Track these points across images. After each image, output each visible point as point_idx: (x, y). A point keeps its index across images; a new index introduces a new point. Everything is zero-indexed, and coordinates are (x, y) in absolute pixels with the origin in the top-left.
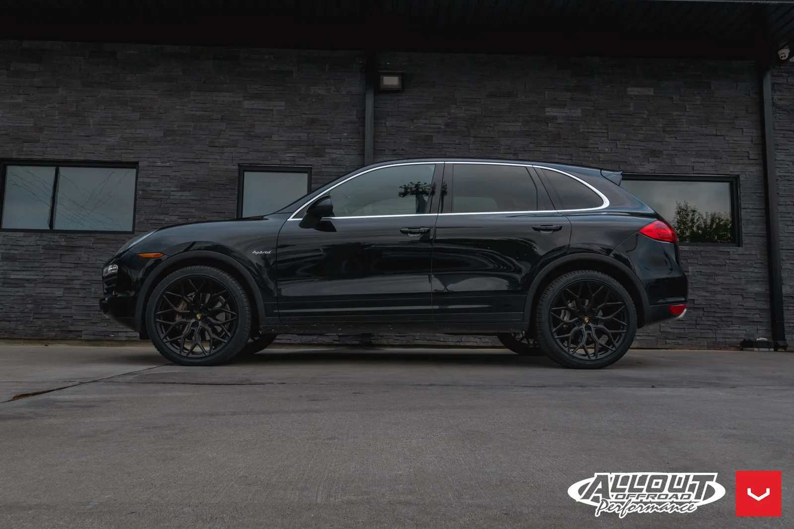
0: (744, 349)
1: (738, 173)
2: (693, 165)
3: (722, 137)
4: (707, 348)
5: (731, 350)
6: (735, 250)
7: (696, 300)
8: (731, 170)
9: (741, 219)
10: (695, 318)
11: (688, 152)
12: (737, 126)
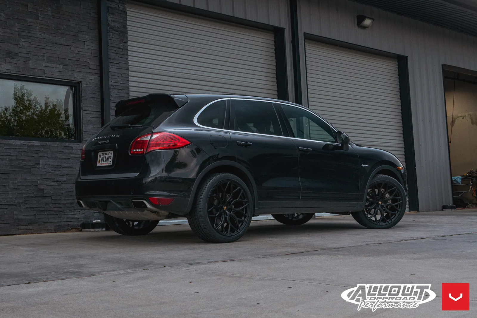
0: (83, 230)
1: (80, 80)
2: (44, 69)
3: (69, 47)
4: (53, 231)
5: (73, 231)
6: (77, 146)
7: (46, 189)
8: (76, 76)
9: (82, 119)
10: (44, 205)
11: (40, 57)
12: (80, 39)
